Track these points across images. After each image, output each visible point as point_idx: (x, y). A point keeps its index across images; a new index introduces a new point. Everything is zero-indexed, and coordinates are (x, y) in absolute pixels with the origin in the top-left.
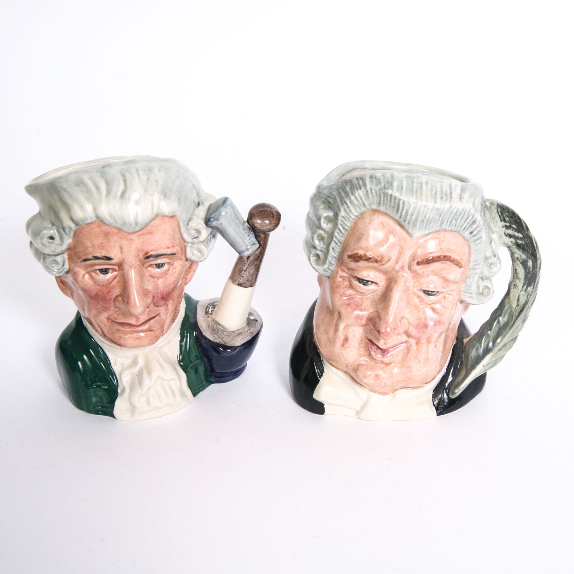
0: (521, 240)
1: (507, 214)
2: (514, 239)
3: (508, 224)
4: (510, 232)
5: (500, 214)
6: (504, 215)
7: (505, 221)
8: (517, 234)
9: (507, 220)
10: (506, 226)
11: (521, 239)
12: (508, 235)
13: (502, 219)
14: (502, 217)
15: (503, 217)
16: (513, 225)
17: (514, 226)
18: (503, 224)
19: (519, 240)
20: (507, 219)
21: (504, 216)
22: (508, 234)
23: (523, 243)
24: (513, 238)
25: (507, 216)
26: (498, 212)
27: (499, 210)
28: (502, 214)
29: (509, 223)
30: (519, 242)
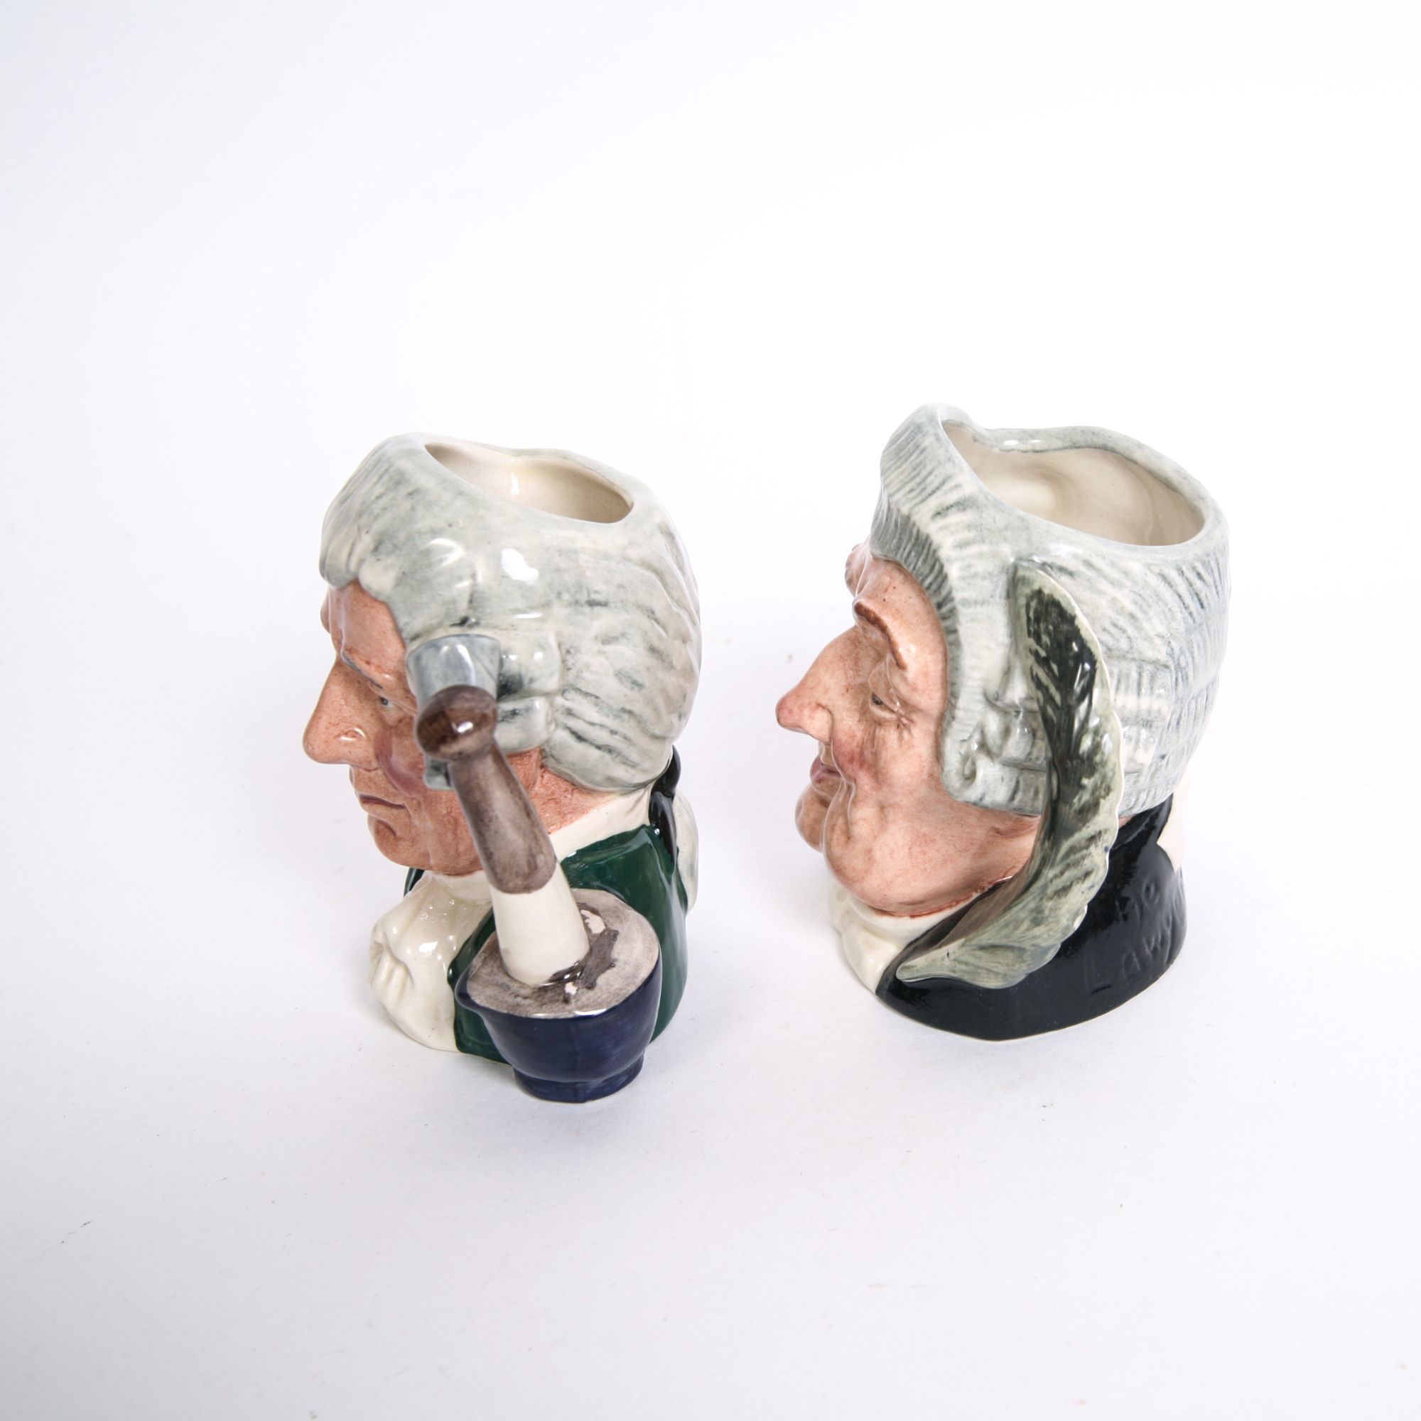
0: (1053, 709)
1: (1051, 627)
2: (1044, 696)
3: (1043, 654)
4: (1042, 674)
5: (1031, 615)
6: (1042, 626)
7: (1038, 640)
8: (1053, 690)
9: (1046, 643)
10: (1036, 654)
11: (1055, 707)
12: (1036, 679)
13: (1032, 629)
14: (1034, 627)
15: (1036, 627)
16: (1054, 662)
17: (1055, 667)
18: (1031, 642)
19: (1050, 706)
20: (1045, 639)
21: (1039, 627)
22: (1037, 674)
23: (1055, 719)
24: (1042, 692)
25: (1048, 633)
26: (1028, 606)
27: (1033, 604)
28: (1037, 620)
29: (1047, 652)
30: (1050, 711)
